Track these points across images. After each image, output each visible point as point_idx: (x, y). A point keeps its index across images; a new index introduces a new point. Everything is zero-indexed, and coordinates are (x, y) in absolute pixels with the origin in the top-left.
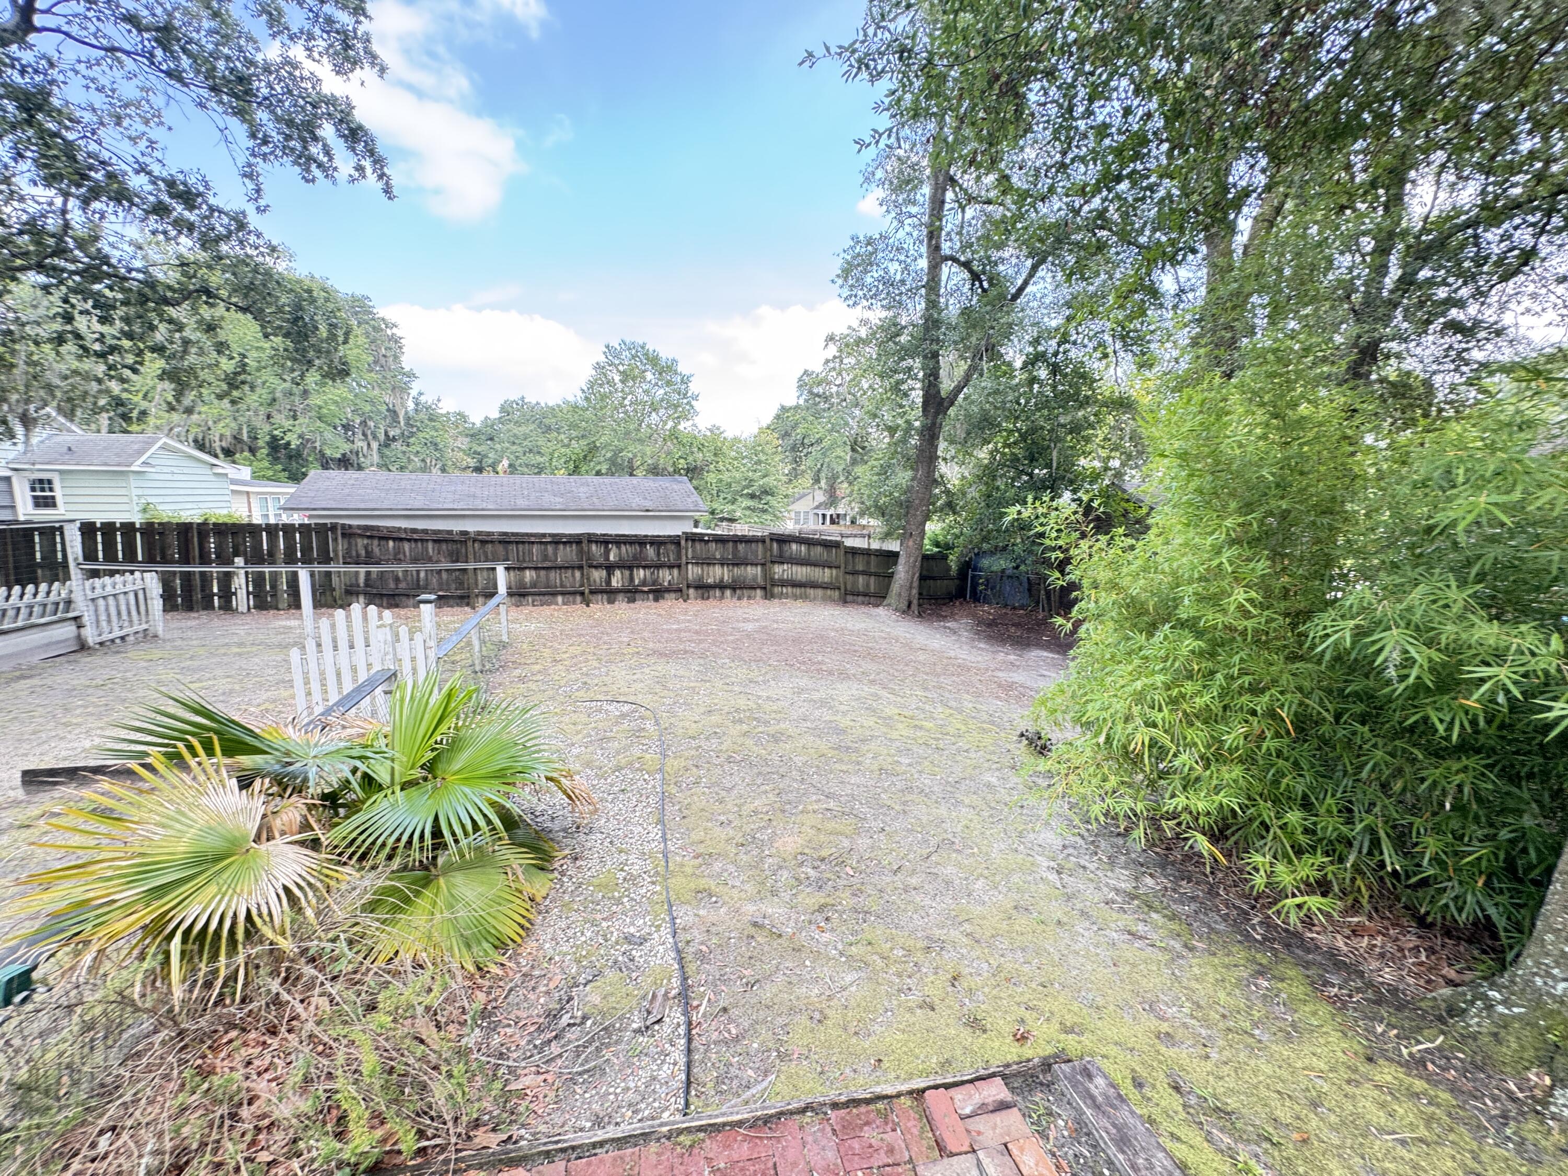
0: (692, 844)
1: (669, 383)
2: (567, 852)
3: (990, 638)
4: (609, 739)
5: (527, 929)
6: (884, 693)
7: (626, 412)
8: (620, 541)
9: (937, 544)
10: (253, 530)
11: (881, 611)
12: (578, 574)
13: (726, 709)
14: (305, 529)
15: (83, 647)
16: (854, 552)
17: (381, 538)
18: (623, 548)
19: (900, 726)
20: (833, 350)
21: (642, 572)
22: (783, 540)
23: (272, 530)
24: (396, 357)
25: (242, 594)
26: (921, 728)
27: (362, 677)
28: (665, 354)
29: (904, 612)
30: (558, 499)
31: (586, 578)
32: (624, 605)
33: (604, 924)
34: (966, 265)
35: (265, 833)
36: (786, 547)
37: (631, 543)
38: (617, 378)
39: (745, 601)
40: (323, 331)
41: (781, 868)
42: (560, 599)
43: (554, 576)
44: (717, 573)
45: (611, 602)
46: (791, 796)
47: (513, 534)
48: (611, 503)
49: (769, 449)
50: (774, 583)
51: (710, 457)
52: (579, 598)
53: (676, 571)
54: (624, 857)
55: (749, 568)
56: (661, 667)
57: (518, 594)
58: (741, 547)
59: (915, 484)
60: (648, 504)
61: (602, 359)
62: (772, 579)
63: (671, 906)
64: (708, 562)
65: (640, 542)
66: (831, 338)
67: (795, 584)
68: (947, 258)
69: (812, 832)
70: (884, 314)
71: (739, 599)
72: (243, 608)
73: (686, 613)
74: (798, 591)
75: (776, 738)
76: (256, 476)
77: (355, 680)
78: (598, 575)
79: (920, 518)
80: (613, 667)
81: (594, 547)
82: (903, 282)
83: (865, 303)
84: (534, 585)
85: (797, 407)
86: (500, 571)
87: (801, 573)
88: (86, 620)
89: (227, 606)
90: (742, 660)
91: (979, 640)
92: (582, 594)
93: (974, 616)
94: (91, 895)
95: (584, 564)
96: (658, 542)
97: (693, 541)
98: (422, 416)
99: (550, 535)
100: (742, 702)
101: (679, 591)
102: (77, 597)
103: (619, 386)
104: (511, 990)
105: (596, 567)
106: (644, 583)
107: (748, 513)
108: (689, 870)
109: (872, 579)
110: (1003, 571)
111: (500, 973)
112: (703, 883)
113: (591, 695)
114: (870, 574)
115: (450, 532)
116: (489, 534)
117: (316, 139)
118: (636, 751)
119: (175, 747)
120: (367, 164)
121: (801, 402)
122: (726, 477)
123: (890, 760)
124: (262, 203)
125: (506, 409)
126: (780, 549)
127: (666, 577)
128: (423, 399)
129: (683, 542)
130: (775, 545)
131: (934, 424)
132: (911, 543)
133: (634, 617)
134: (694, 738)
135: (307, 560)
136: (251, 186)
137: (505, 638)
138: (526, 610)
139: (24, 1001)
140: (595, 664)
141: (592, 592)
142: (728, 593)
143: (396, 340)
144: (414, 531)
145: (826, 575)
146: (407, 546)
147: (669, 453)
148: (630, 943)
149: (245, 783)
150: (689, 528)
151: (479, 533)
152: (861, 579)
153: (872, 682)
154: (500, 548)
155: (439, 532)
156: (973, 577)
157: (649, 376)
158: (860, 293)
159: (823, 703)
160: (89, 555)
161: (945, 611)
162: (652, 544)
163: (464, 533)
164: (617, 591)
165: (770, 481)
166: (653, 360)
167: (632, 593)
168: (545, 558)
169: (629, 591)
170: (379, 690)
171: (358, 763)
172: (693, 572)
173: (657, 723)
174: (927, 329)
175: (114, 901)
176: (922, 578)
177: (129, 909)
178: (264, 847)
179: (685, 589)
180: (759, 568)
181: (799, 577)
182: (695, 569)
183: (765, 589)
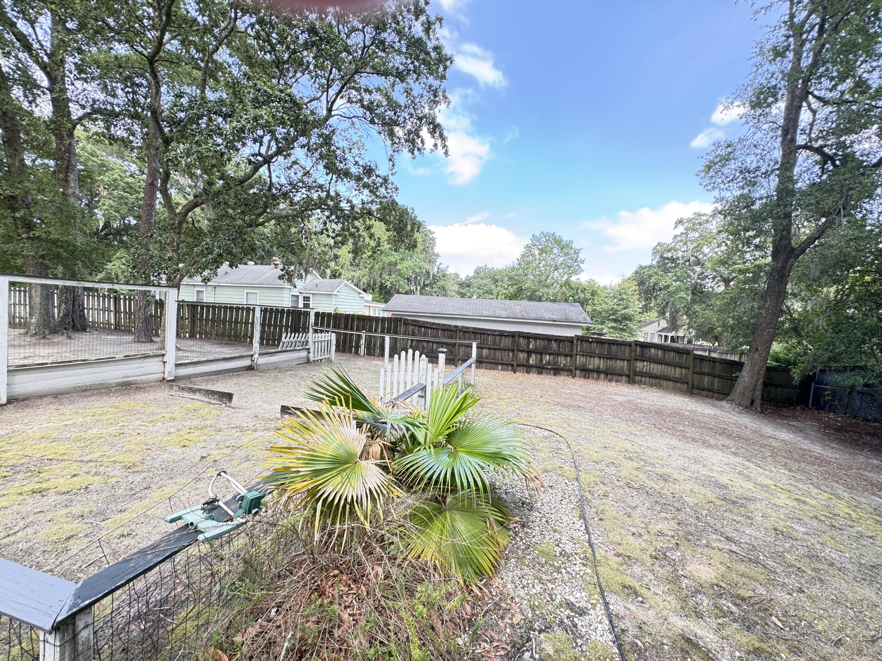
0: (612, 543)
1: (566, 254)
2: (517, 519)
3: (840, 441)
4: (538, 450)
5: (496, 568)
6: (752, 466)
7: (540, 271)
8: (537, 337)
9: (777, 360)
10: (369, 319)
11: (724, 403)
12: (511, 354)
13: (618, 448)
14: (389, 319)
15: (308, 361)
16: (701, 358)
17: (419, 326)
18: (538, 341)
19: (782, 496)
20: (681, 229)
21: (548, 357)
22: (645, 346)
23: (377, 319)
24: (432, 249)
25: (363, 347)
26: (804, 502)
27: (409, 387)
28: (566, 238)
29: (747, 407)
30: (504, 312)
31: (515, 357)
32: (535, 375)
33: (550, 585)
34: (819, 151)
35: (365, 454)
36: (646, 351)
37: (543, 339)
38: (537, 253)
39: (614, 383)
40: (409, 228)
41: (699, 592)
42: (500, 367)
43: (498, 354)
44: (596, 363)
45: (528, 372)
46: (692, 529)
47: (480, 329)
48: (533, 315)
49: (629, 292)
50: (636, 374)
51: (588, 296)
52: (510, 368)
53: (569, 359)
54: (557, 536)
55: (618, 362)
56: (565, 413)
57: (480, 362)
58: (614, 348)
59: (763, 312)
60: (555, 317)
61: (530, 242)
62: (635, 371)
63: (602, 592)
64: (591, 355)
65: (549, 339)
66: (680, 222)
67: (651, 376)
68: (800, 147)
69: (723, 569)
70: (738, 193)
71: (610, 381)
72: (362, 354)
73: (574, 385)
74: (654, 381)
75: (664, 478)
76: (374, 300)
77: (405, 387)
78: (522, 356)
79: (766, 338)
80: (534, 408)
81: (521, 340)
82: (758, 168)
83: (722, 186)
84: (487, 358)
85: (651, 267)
86: (474, 345)
87: (656, 369)
88: (312, 350)
89: (357, 353)
90: (620, 418)
91: (829, 440)
92: (512, 365)
93: (819, 421)
94: (291, 465)
95: (515, 349)
96: (559, 340)
97: (582, 341)
98: (440, 274)
99: (499, 331)
100: (628, 446)
101: (570, 372)
102: (310, 340)
103: (538, 257)
104: (487, 612)
105: (521, 351)
106: (548, 363)
107: (611, 331)
108: (615, 566)
109: (716, 380)
110: (852, 387)
111: (479, 594)
112: (629, 581)
113: (521, 421)
114: (715, 376)
115: (450, 326)
116: (468, 328)
117: (419, 137)
118: (558, 463)
119: (334, 398)
120: (439, 142)
121: (654, 263)
122: (598, 308)
123: (782, 523)
124: (394, 171)
125: (477, 272)
126: (642, 352)
127: (562, 361)
128: (441, 266)
129: (575, 341)
130: (638, 348)
131: (784, 268)
132: (756, 356)
133: (542, 382)
134: (598, 464)
135: (388, 332)
136: (391, 163)
137: (472, 383)
138: (482, 371)
139: (256, 513)
140: (523, 404)
141: (518, 365)
142: (602, 376)
143: (433, 239)
144: (434, 324)
145: (677, 372)
146: (429, 331)
147: (563, 293)
148: (571, 610)
149: (359, 425)
150: (579, 333)
151: (463, 327)
152: (706, 378)
153: (735, 454)
154: (472, 336)
155: (445, 325)
156: (816, 389)
157: (555, 251)
158: (720, 180)
159: (696, 461)
160: (316, 324)
161: (785, 412)
162: (555, 340)
163: (456, 327)
164: (532, 366)
165: (629, 311)
166: (558, 242)
167: (541, 369)
168: (495, 343)
169: (539, 367)
170: (416, 394)
171: (411, 427)
172: (580, 360)
173: (569, 446)
174: (780, 199)
175: (299, 472)
176: (765, 384)
177: (303, 478)
178: (364, 463)
179: (574, 370)
180: (626, 363)
181: (655, 371)
182: (582, 359)
183: (629, 376)
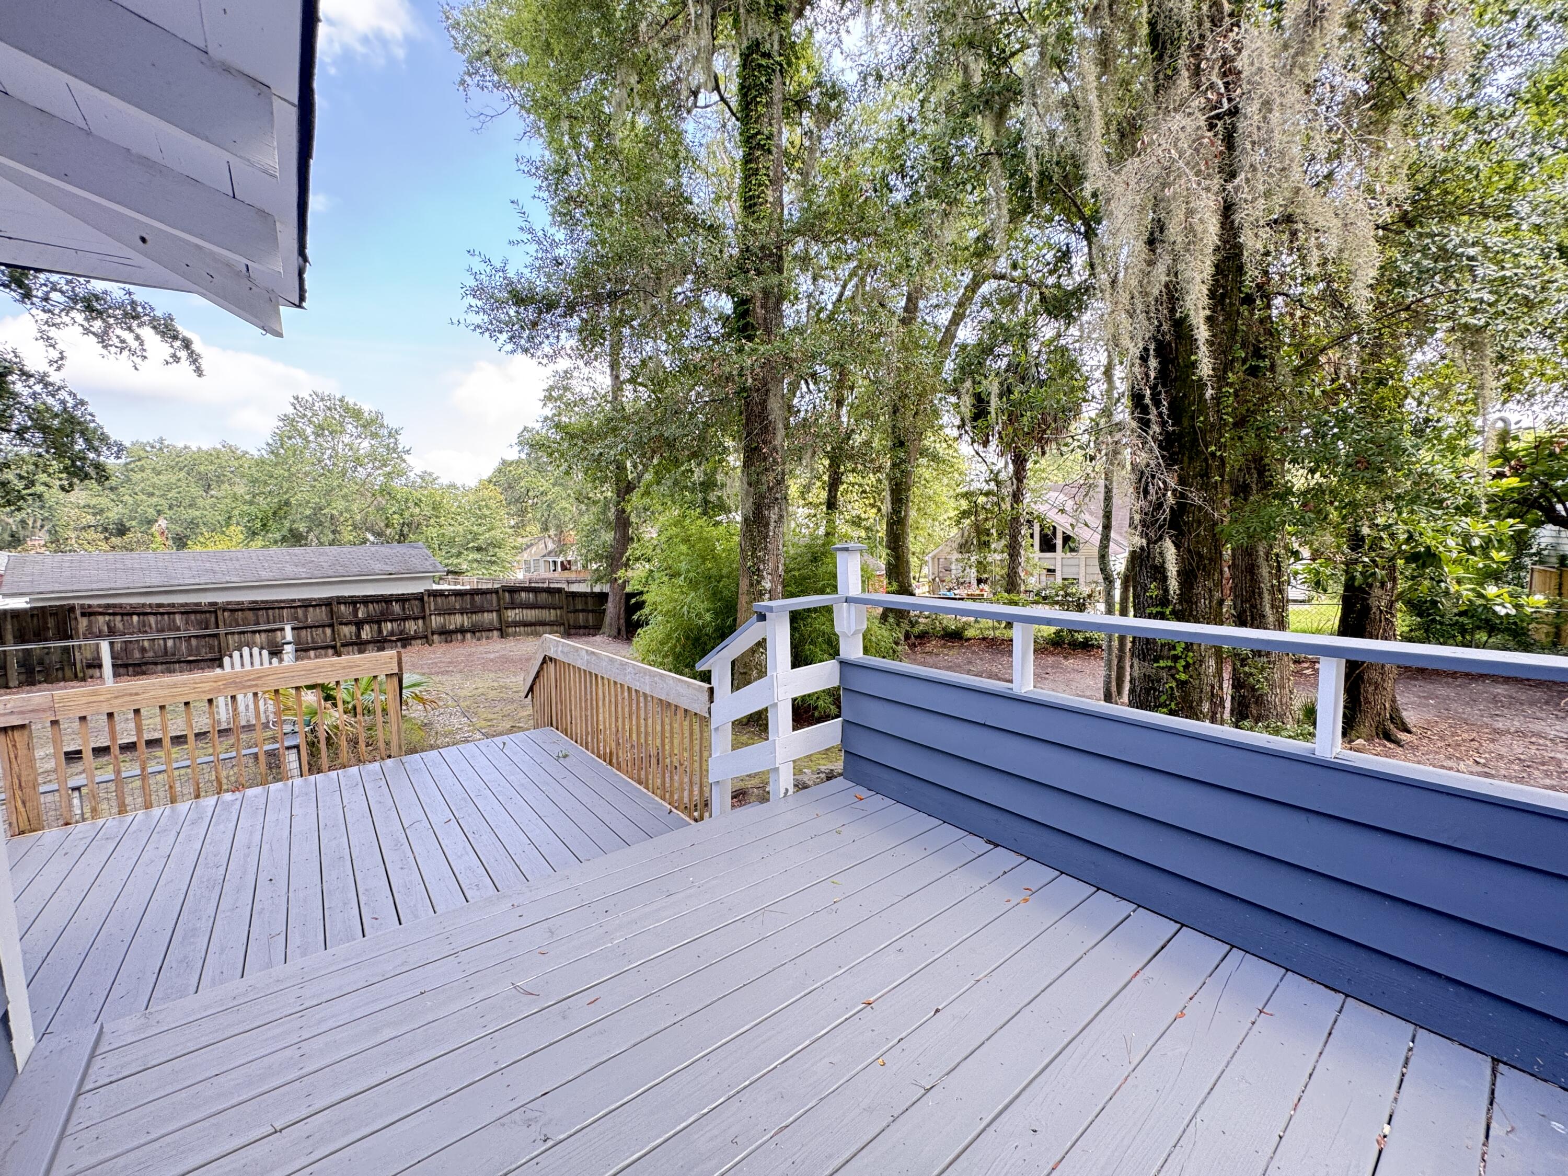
7: (325, 467)
8: (367, 600)
11: (598, 638)
12: (328, 631)
14: (37, 612)
16: (574, 595)
17: (122, 615)
18: (371, 606)
20: (551, 409)
21: (389, 625)
22: (513, 590)
23: (1, 615)
28: (368, 407)
29: (615, 637)
30: (301, 569)
31: (336, 634)
32: (375, 653)
36: (516, 596)
37: (377, 602)
38: (310, 430)
39: (484, 640)
42: (312, 653)
43: (303, 635)
44: (457, 620)
45: (361, 652)
47: (262, 602)
48: (355, 570)
49: (492, 503)
50: (508, 625)
52: (330, 651)
53: (420, 622)
55: (486, 614)
58: (478, 598)
59: (615, 541)
60: (390, 569)
61: (290, 411)
62: (507, 622)
64: (451, 612)
65: (387, 600)
67: (526, 624)
71: (479, 639)
73: (435, 653)
74: (529, 629)
78: (347, 631)
81: (343, 607)
85: (518, 462)
92: (334, 647)
95: (334, 623)
96: (402, 599)
97: (435, 596)
99: (300, 600)
101: (425, 638)
103: (312, 438)
105: (346, 624)
106: (392, 633)
107: (475, 565)
109: (589, 615)
114: (589, 611)
115: (199, 604)
116: (238, 603)
120: (182, 354)
122: (449, 531)
126: (512, 598)
127: (412, 627)
129: (426, 598)
130: (507, 594)
135: (41, 639)
141: (343, 645)
142: (469, 635)
144: (160, 605)
145: (552, 615)
147: (380, 509)
150: (430, 586)
151: (229, 603)
152: (581, 616)
155: (187, 604)
157: (350, 428)
162: (397, 601)
163: (215, 604)
164: (368, 642)
167: (381, 643)
168: (296, 619)
169: (379, 641)
172: (436, 621)
179: (430, 635)
180: (495, 614)
181: (529, 618)
182: (438, 618)
183: (500, 630)
